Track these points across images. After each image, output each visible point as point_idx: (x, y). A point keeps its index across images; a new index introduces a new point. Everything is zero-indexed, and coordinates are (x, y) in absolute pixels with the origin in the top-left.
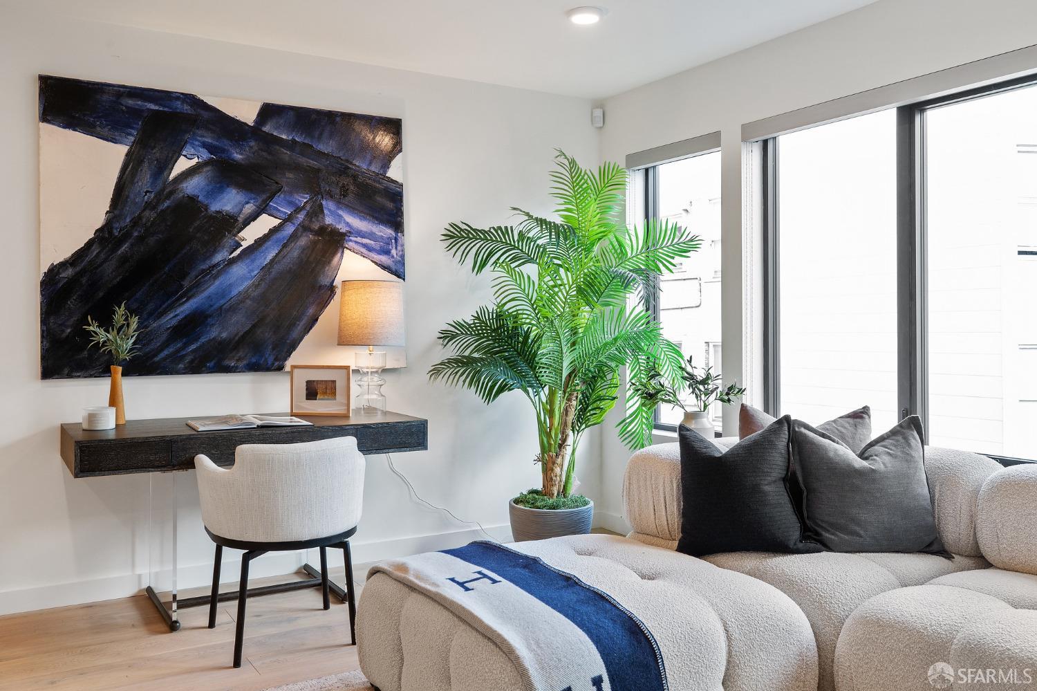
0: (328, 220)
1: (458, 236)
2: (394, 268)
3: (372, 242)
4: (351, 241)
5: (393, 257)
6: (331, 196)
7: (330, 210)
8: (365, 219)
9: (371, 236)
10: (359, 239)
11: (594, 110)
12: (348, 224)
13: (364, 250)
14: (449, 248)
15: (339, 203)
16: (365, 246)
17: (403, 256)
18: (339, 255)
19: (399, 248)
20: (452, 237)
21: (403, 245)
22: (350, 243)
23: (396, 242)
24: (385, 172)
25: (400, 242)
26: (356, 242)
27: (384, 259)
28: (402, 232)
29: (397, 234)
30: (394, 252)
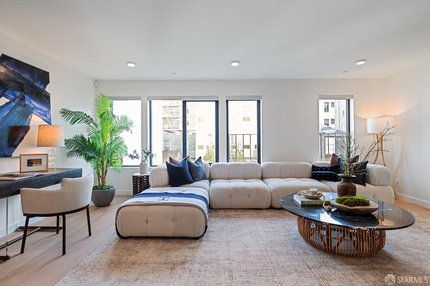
0: (27, 103)
1: (65, 113)
2: (48, 121)
3: (41, 112)
4: (35, 111)
5: (48, 118)
6: (28, 94)
7: (27, 99)
8: (39, 104)
9: (41, 110)
10: (37, 110)
11: (95, 82)
12: (33, 105)
13: (39, 114)
14: (63, 116)
15: (30, 97)
16: (39, 113)
17: (50, 117)
18: (31, 115)
19: (49, 115)
20: (63, 113)
21: (50, 114)
22: (34, 112)
23: (49, 113)
24: (45, 89)
25: (50, 112)
26: (36, 111)
27: (45, 118)
28: (50, 110)
29: (49, 110)
30: (48, 116)
